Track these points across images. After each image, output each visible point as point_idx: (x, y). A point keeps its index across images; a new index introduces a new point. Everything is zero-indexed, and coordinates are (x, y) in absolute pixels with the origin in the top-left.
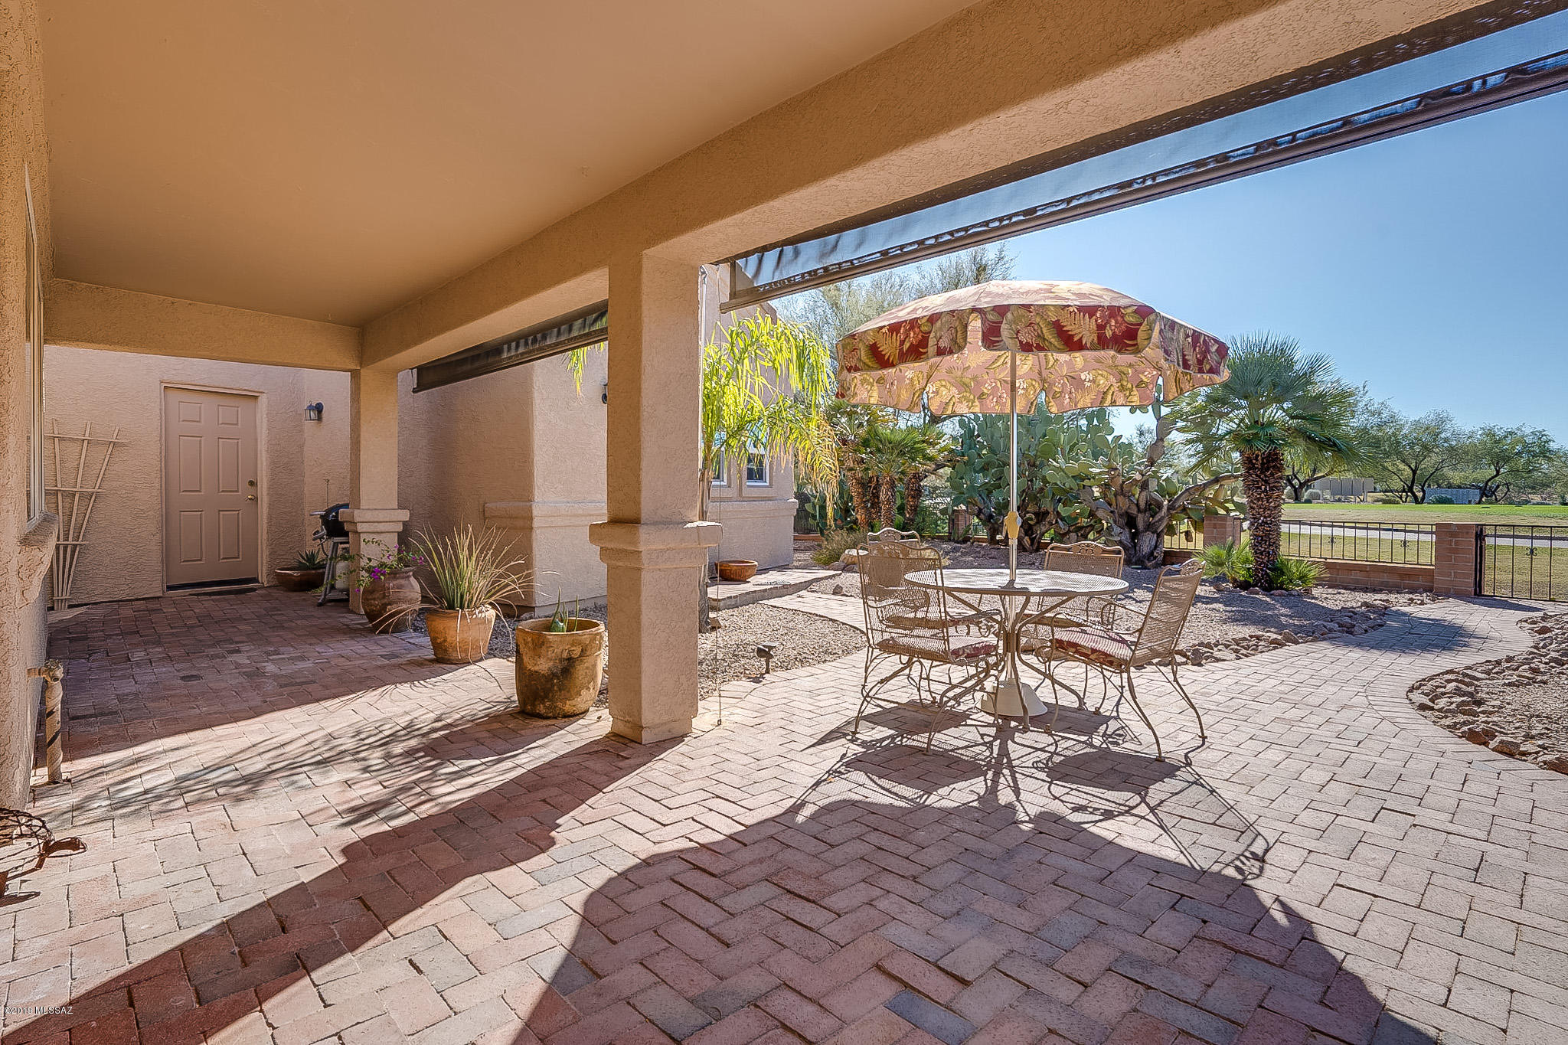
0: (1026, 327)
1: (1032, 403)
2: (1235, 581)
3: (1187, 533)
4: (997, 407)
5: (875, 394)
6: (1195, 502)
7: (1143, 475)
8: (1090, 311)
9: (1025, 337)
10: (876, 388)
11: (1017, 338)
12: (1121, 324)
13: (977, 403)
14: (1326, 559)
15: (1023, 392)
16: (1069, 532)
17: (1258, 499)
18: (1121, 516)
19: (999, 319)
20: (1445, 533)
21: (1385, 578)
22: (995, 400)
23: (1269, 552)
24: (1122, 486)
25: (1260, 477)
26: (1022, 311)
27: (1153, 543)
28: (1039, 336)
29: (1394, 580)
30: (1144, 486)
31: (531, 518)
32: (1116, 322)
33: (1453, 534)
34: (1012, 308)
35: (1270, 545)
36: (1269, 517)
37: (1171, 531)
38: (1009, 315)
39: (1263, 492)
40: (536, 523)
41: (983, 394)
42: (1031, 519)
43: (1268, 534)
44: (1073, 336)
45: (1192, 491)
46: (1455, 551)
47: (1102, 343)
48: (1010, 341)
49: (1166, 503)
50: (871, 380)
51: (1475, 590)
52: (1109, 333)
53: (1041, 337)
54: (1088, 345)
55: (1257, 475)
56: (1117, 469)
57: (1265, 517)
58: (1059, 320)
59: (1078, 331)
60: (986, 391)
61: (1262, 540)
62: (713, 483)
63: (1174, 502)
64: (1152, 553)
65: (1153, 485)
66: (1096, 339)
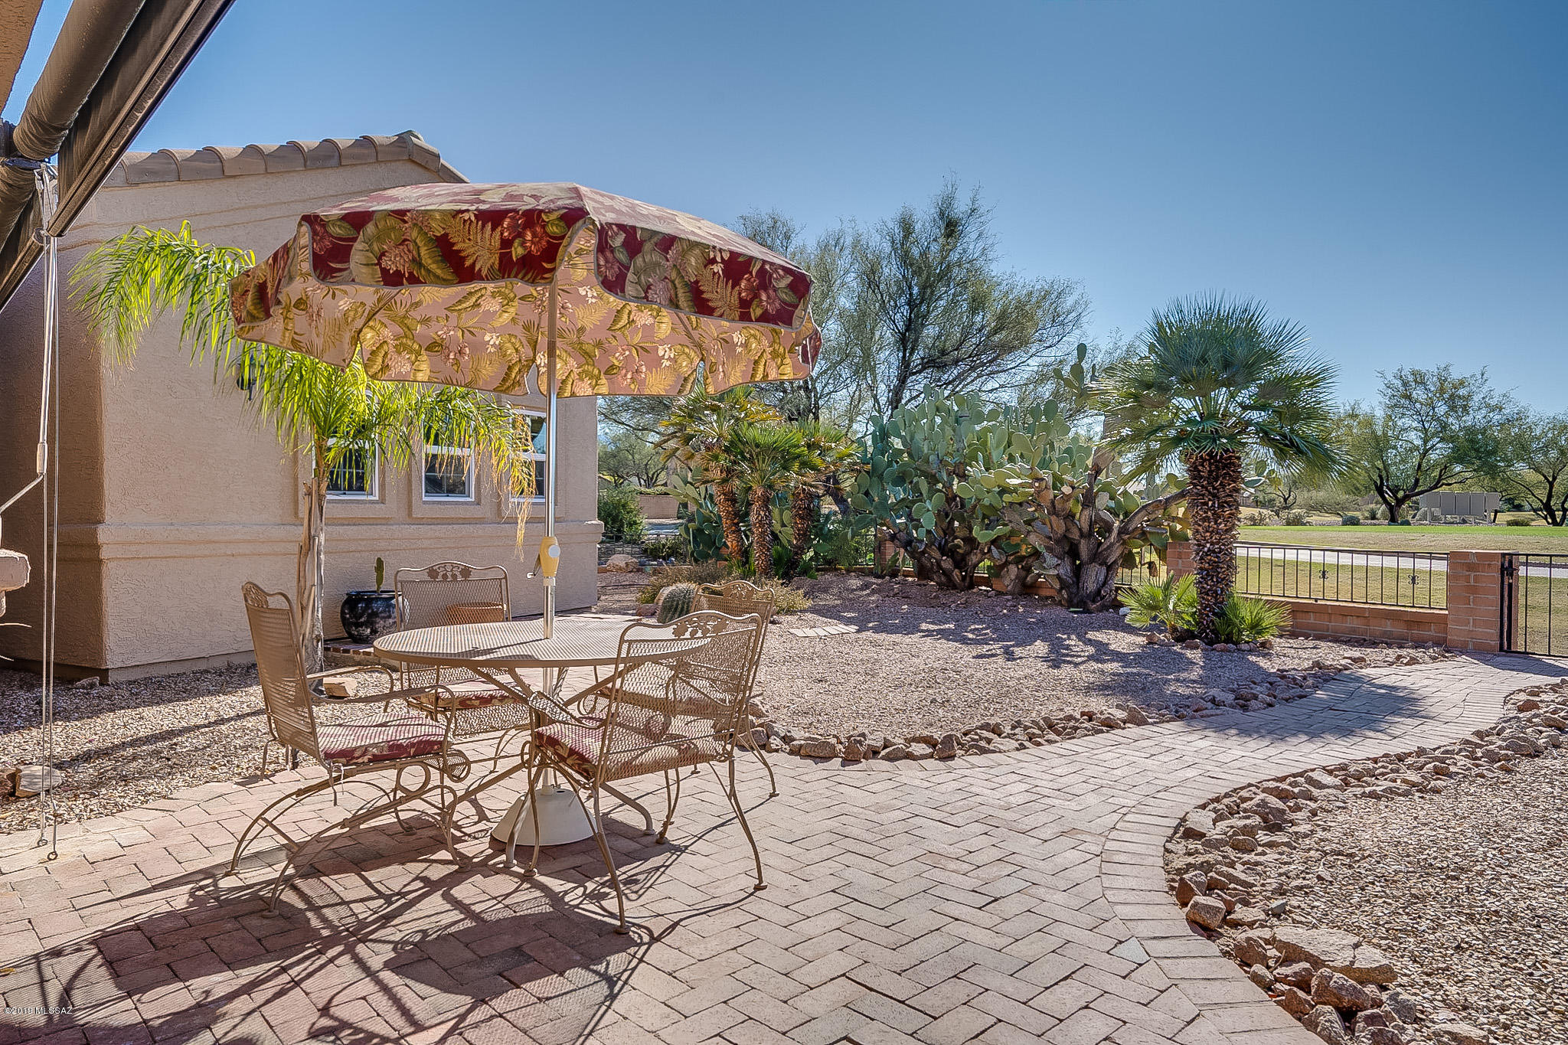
0: (397, 246)
1: (686, 380)
2: (1174, 629)
3: (1151, 565)
4: (632, 386)
5: (424, 367)
6: (1155, 523)
7: (1073, 488)
8: (493, 217)
9: (391, 264)
10: (425, 358)
11: (379, 264)
12: (541, 239)
13: (603, 381)
14: (1316, 600)
15: (668, 363)
16: (1006, 564)
17: (1204, 520)
18: (1058, 542)
19: (352, 233)
20: (1461, 564)
21: (1388, 626)
22: (629, 376)
23: (1216, 592)
24: (1053, 502)
25: (1207, 490)
26: (391, 222)
27: (1102, 578)
28: (414, 260)
29: (1399, 629)
30: (1089, 500)
31: (97, 547)
32: (534, 235)
33: (1471, 567)
34: (376, 216)
35: (1218, 582)
36: (1218, 543)
37: (1129, 561)
38: (370, 228)
39: (1209, 509)
40: (104, 554)
41: (613, 367)
42: (959, 547)
43: (1215, 566)
44: (464, 259)
45: (1150, 509)
46: (1474, 590)
47: (506, 268)
48: (364, 270)
49: (1117, 524)
50: (416, 346)
51: (1501, 645)
52: (517, 251)
53: (417, 262)
54: (484, 273)
55: (1203, 486)
56: (1043, 479)
57: (1212, 544)
58: (446, 235)
59: (472, 250)
60: (617, 363)
61: (1208, 575)
62: (328, 497)
63: (1127, 524)
64: (1099, 591)
65: (1103, 501)
66: (497, 262)
